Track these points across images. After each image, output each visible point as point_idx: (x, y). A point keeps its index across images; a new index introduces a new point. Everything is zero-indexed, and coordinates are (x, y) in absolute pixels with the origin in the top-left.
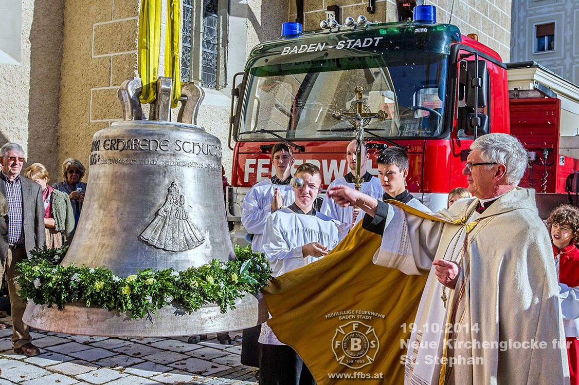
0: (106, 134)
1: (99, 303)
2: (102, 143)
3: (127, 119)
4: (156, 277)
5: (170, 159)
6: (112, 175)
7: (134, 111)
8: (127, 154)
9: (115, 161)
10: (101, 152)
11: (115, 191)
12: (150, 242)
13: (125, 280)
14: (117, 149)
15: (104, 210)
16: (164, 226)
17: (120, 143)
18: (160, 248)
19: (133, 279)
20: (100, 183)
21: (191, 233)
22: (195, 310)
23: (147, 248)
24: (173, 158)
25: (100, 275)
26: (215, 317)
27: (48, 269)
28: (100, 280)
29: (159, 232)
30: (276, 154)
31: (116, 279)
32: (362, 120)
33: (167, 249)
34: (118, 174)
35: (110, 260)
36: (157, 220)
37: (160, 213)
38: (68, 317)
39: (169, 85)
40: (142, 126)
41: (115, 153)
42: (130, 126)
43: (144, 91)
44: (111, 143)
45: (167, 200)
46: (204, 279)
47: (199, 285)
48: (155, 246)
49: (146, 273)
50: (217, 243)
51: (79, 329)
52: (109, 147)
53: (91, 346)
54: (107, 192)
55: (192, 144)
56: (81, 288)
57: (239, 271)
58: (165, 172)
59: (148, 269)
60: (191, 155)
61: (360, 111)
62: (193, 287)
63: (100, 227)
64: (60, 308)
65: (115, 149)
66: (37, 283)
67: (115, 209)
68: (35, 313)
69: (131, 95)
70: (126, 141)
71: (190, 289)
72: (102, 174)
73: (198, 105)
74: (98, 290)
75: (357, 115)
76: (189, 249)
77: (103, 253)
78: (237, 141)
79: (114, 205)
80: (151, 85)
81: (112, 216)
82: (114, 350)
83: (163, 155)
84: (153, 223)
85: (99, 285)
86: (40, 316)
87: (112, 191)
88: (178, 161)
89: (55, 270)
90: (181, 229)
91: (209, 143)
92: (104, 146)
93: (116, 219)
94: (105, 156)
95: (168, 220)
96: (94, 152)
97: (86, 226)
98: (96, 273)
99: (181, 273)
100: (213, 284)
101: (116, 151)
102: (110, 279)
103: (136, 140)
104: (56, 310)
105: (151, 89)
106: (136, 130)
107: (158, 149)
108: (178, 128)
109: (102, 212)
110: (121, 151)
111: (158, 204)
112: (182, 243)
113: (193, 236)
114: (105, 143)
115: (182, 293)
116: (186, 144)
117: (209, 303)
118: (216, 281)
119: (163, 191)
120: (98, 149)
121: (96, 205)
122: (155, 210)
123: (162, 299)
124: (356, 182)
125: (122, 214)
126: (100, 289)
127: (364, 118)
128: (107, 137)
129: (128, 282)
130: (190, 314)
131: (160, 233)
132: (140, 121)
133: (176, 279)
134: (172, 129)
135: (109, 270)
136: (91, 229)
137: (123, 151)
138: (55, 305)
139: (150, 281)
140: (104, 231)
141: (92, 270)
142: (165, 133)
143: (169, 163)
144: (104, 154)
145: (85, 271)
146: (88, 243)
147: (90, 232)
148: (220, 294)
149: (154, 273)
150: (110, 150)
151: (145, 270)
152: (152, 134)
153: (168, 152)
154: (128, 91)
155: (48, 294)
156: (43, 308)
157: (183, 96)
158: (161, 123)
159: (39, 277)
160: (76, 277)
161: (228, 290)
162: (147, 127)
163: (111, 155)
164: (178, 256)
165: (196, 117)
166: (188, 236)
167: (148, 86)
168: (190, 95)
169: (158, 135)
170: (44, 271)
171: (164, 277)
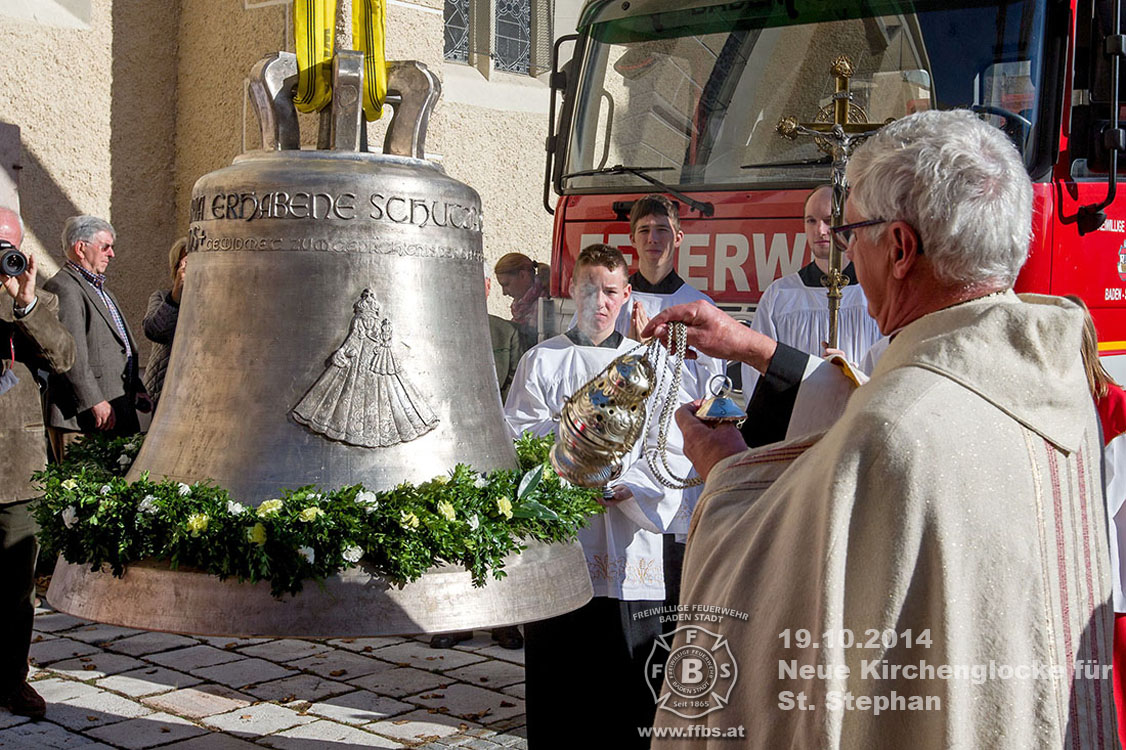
0: (216, 184)
1: (200, 563)
2: (208, 204)
3: (267, 146)
4: (323, 506)
5: (359, 238)
6: (231, 276)
7: (281, 129)
8: (264, 228)
9: (236, 243)
10: (209, 223)
11: (238, 311)
12: (314, 426)
13: (253, 511)
14: (241, 218)
15: (215, 354)
16: (344, 390)
17: (247, 203)
18: (335, 440)
19: (274, 509)
20: (206, 292)
21: (408, 405)
22: (413, 580)
23: (307, 441)
24: (365, 236)
25: (200, 500)
26: (458, 596)
27: (95, 486)
28: (201, 512)
29: (335, 403)
30: (640, 223)
31: (236, 508)
32: (847, 141)
33: (352, 442)
34: (243, 273)
35: (227, 465)
36: (328, 376)
37: (336, 362)
38: (135, 591)
39: (355, 69)
40: (296, 164)
41: (237, 226)
42: (271, 164)
43: (303, 83)
44: (229, 203)
45: (351, 330)
46: (433, 509)
47: (421, 523)
48: (324, 436)
49: (301, 495)
50: (469, 428)
51: (158, 620)
52: (224, 211)
53: (241, 653)
54: (220, 314)
55: (408, 203)
56: (159, 528)
57: (515, 491)
58: (347, 268)
59: (308, 488)
60: (407, 226)
61: (842, 120)
62: (406, 527)
63: (206, 392)
64: (118, 572)
65: (236, 218)
66: (69, 516)
67: (237, 352)
68: (69, 580)
69: (274, 92)
70: (260, 198)
71: (400, 532)
72: (210, 275)
73: (425, 114)
74: (195, 534)
75: (835, 130)
76: (403, 441)
77: (212, 449)
78: (561, 193)
79: (236, 343)
80: (319, 70)
81: (231, 368)
82: (289, 664)
83: (343, 228)
84: (322, 382)
85: (197, 521)
86: (79, 588)
87: (231, 312)
88: (377, 242)
89: (106, 489)
90: (384, 396)
91: (450, 201)
92: (214, 210)
93: (239, 375)
94: (215, 232)
95: (354, 376)
96: (195, 224)
97: (179, 390)
98: (193, 496)
99: (380, 497)
100: (453, 520)
101: (238, 221)
102: (224, 508)
103: (281, 196)
104: (111, 575)
105: (320, 78)
106: (282, 173)
107: (331, 216)
108: (378, 166)
109: (210, 359)
110: (250, 220)
111: (332, 340)
112: (387, 429)
113: (411, 412)
114: (214, 204)
115: (381, 541)
116: (395, 203)
117: (445, 562)
118: (460, 515)
119: (343, 311)
120: (200, 217)
121: (198, 344)
122: (326, 355)
123: (338, 552)
124: (830, 286)
125: (252, 363)
126: (200, 531)
127: (851, 135)
128: (219, 189)
129: (263, 515)
130: (401, 588)
131: (337, 407)
132: (291, 152)
133: (370, 509)
134: (363, 170)
135: (222, 488)
136: (188, 398)
137: (254, 222)
138: (107, 566)
139: (310, 514)
140: (214, 401)
141: (185, 490)
142: (348, 179)
143: (357, 247)
144: (214, 227)
145: (169, 491)
146: (182, 428)
147: (185, 404)
148: (470, 545)
149: (319, 496)
150: (225, 220)
151: (301, 490)
152: (316, 182)
153: (353, 222)
154: (265, 85)
155: (91, 541)
156: (84, 572)
157: (391, 92)
158: (338, 155)
159: (73, 504)
160: (149, 504)
161: (489, 535)
162: (306, 165)
163: (229, 231)
164: (378, 457)
165: (421, 140)
166: (400, 413)
167: (312, 71)
168: (408, 90)
169: (331, 182)
170: (86, 491)
171: (341, 505)
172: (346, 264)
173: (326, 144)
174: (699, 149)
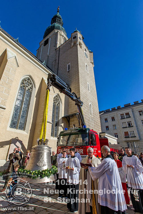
0: (33, 147)
3: (37, 145)
18: (39, 166)
19: (34, 172)
22: (43, 178)
23: (37, 166)
26: (47, 179)
31: (31, 172)
34: (34, 153)
35: (31, 168)
45: (41, 158)
46: (45, 172)
50: (48, 165)
57: (51, 170)
59: (37, 170)
65: (34, 150)
69: (38, 141)
70: (36, 148)
73: (48, 142)
76: (44, 166)
78: (58, 146)
80: (41, 140)
84: (39, 162)
87: (33, 156)
88: (43, 151)
91: (49, 148)
95: (41, 161)
99: (42, 171)
107: (41, 149)
115: (41, 174)
116: (45, 149)
117: (46, 176)
119: (41, 156)
122: (39, 160)
123: (38, 176)
125: (34, 160)
131: (40, 164)
134: (43, 146)
141: (28, 170)
157: (45, 141)
161: (49, 174)
164: (42, 168)
166: (44, 164)
171: (39, 172)
172: (41, 153)
173: (41, 145)
174: (67, 143)
